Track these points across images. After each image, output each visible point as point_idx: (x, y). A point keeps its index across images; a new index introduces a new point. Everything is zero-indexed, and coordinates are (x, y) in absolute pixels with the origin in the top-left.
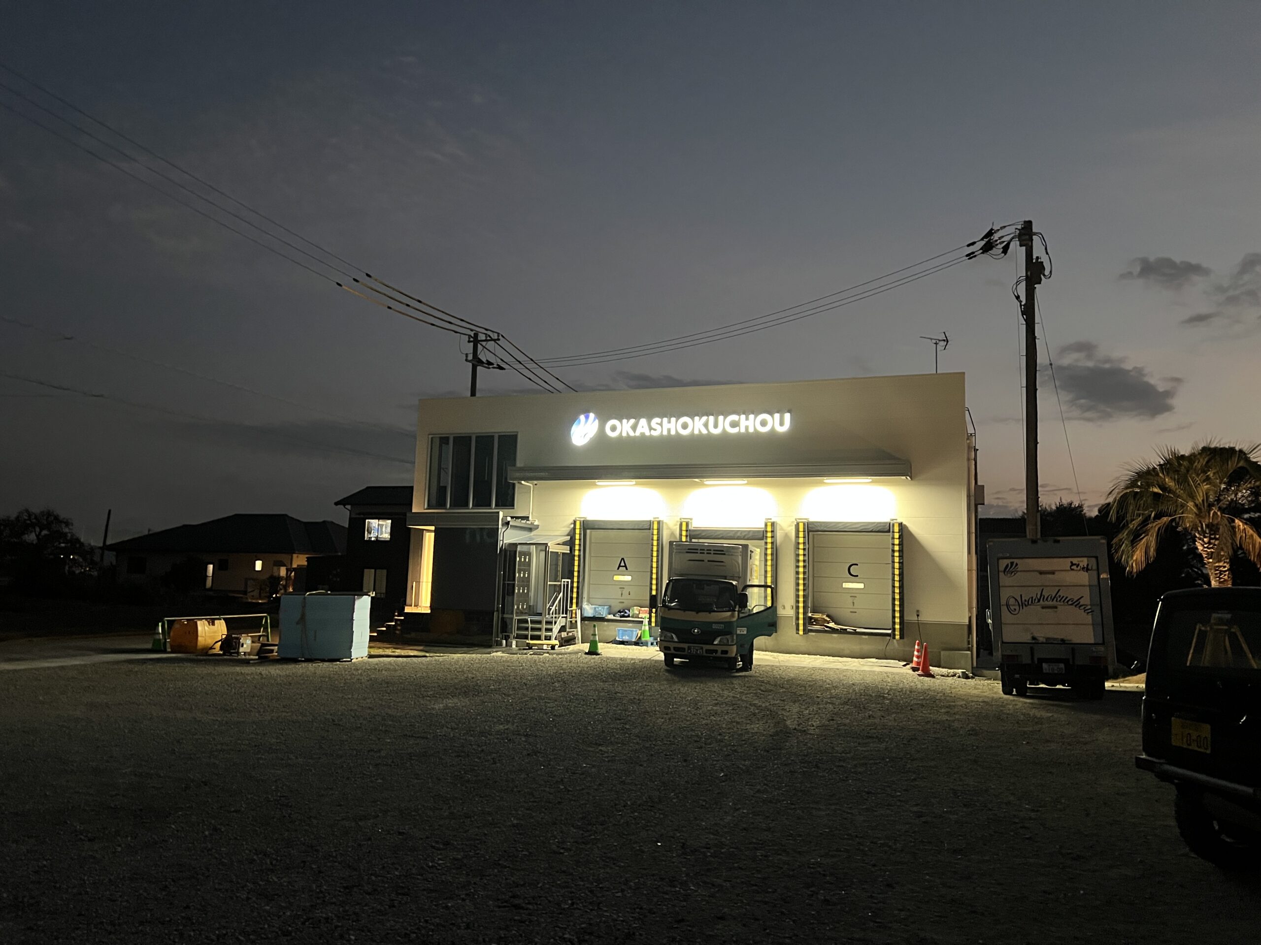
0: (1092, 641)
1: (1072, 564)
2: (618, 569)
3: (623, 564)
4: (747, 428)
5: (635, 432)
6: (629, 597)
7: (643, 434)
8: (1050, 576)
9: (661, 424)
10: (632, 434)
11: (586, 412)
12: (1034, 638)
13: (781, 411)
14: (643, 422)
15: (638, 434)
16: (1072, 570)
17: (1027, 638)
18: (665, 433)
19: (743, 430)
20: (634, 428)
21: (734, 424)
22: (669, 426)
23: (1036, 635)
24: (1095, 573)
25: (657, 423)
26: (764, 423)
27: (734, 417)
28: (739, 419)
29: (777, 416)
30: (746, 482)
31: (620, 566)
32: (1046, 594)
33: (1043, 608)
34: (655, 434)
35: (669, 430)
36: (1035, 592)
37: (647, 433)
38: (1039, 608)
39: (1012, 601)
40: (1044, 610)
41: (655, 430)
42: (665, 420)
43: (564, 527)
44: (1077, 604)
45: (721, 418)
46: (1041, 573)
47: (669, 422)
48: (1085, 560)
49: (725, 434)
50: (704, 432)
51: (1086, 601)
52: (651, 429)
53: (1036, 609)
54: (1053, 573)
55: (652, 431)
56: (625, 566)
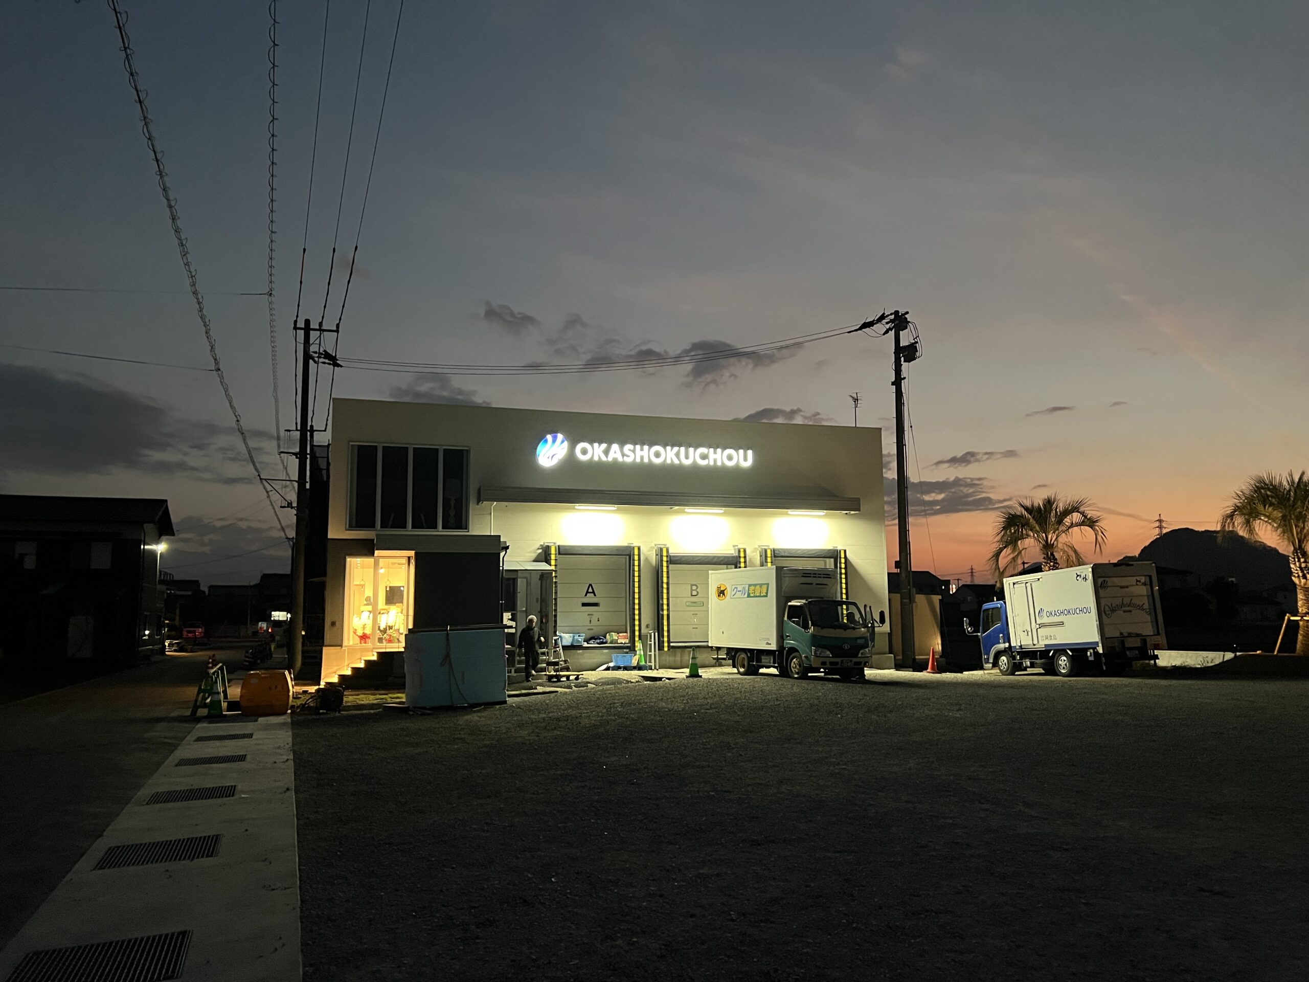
0: (1152, 634)
1: (1137, 581)
2: (586, 595)
3: (590, 590)
4: (715, 461)
5: (607, 457)
6: (598, 623)
7: (615, 460)
8: (1126, 589)
9: (634, 451)
10: (604, 458)
11: (554, 432)
12: (1121, 634)
13: (746, 448)
14: (615, 447)
15: (610, 459)
16: (1137, 585)
17: (1118, 635)
18: (638, 460)
19: (712, 463)
20: (606, 452)
21: (704, 457)
22: (642, 453)
23: (1122, 631)
24: (1149, 587)
25: (630, 450)
26: (730, 458)
27: (703, 450)
28: (708, 452)
29: (741, 452)
30: (722, 511)
31: (587, 592)
32: (1125, 602)
33: (1125, 612)
34: (629, 460)
35: (642, 458)
36: (1118, 602)
37: (620, 459)
38: (1121, 612)
39: (1107, 608)
40: (1125, 614)
41: (628, 456)
42: (638, 447)
43: (531, 552)
44: (1141, 608)
45: (691, 450)
46: (1122, 587)
47: (642, 450)
48: (1143, 578)
49: (695, 467)
50: (676, 462)
51: (1146, 606)
52: (623, 455)
53: (1120, 613)
54: (1127, 587)
55: (625, 457)
56: (593, 592)
